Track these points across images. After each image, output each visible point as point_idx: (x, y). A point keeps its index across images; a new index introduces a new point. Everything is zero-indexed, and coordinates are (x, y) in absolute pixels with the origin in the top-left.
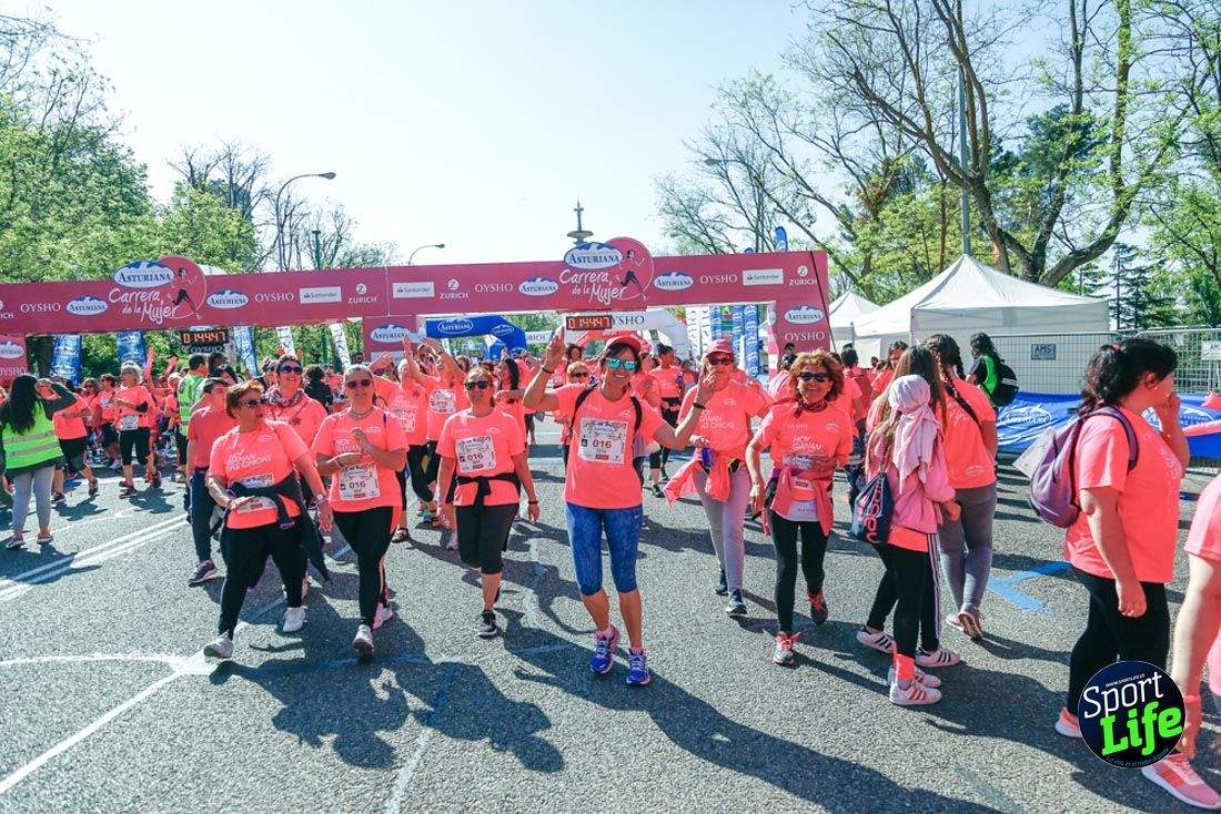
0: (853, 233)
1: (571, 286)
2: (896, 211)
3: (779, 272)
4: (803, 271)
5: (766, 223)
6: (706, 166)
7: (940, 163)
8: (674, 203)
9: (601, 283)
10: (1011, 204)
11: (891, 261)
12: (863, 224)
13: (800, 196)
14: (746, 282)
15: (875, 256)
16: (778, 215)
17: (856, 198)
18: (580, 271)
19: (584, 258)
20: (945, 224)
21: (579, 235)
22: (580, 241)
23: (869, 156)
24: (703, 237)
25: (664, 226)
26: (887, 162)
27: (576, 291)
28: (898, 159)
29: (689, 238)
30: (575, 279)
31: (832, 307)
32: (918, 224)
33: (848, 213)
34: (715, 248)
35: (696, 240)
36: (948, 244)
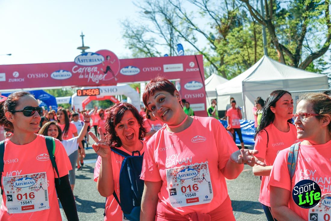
0: (215, 46)
1: (78, 74)
2: (234, 36)
3: (181, 65)
4: (192, 64)
5: (175, 42)
6: (145, 15)
7: (252, 14)
8: (130, 32)
9: (93, 72)
10: (285, 32)
11: (234, 59)
12: (219, 42)
13: (190, 29)
14: (165, 71)
15: (225, 57)
16: (180, 38)
17: (215, 29)
18: (82, 66)
19: (85, 60)
20: (256, 41)
21: (83, 48)
22: (84, 51)
23: (221, 10)
24: (145, 49)
25: (125, 44)
26: (229, 13)
27: (81, 77)
28: (233, 11)
29: (137, 50)
30: (80, 70)
31: (206, 82)
32: (244, 41)
33: (213, 36)
34: (151, 54)
35: (141, 50)
36: (258, 51)
